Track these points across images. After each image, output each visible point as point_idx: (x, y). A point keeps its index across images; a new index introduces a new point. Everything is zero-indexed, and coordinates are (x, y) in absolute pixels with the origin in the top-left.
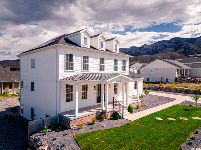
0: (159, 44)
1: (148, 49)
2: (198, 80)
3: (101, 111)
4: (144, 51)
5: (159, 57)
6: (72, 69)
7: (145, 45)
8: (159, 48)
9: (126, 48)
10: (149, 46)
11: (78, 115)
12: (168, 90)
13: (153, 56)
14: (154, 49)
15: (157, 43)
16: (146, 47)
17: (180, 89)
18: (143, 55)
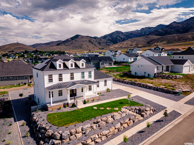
0: (191, 21)
1: (177, 27)
2: (171, 77)
3: (67, 103)
4: (172, 30)
5: (188, 36)
6: (52, 82)
7: (174, 22)
8: (190, 25)
9: (152, 27)
10: (179, 23)
11: (52, 105)
12: (139, 85)
13: (181, 35)
14: (184, 26)
15: (189, 20)
16: (175, 25)
17: (146, 85)
18: (171, 34)
